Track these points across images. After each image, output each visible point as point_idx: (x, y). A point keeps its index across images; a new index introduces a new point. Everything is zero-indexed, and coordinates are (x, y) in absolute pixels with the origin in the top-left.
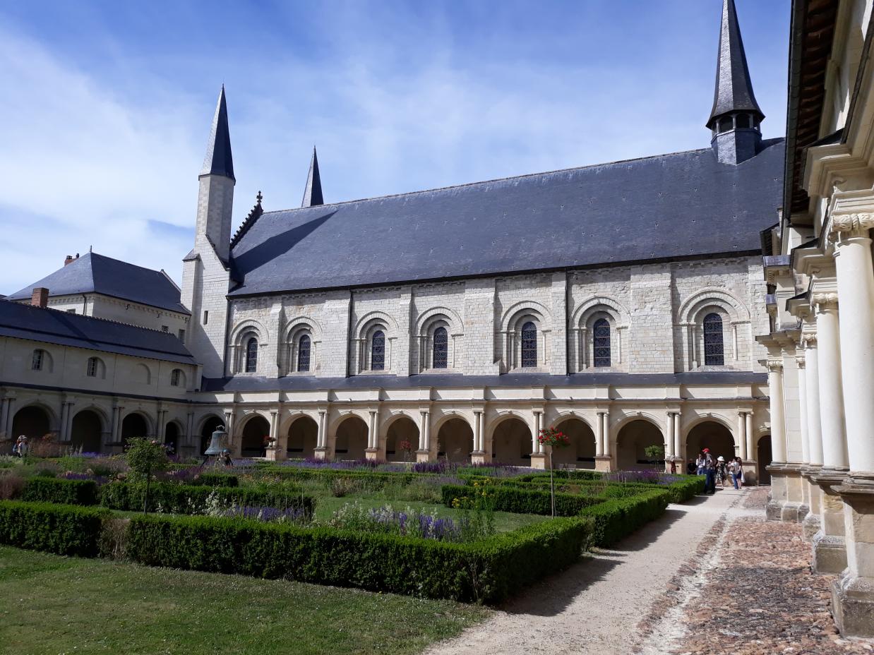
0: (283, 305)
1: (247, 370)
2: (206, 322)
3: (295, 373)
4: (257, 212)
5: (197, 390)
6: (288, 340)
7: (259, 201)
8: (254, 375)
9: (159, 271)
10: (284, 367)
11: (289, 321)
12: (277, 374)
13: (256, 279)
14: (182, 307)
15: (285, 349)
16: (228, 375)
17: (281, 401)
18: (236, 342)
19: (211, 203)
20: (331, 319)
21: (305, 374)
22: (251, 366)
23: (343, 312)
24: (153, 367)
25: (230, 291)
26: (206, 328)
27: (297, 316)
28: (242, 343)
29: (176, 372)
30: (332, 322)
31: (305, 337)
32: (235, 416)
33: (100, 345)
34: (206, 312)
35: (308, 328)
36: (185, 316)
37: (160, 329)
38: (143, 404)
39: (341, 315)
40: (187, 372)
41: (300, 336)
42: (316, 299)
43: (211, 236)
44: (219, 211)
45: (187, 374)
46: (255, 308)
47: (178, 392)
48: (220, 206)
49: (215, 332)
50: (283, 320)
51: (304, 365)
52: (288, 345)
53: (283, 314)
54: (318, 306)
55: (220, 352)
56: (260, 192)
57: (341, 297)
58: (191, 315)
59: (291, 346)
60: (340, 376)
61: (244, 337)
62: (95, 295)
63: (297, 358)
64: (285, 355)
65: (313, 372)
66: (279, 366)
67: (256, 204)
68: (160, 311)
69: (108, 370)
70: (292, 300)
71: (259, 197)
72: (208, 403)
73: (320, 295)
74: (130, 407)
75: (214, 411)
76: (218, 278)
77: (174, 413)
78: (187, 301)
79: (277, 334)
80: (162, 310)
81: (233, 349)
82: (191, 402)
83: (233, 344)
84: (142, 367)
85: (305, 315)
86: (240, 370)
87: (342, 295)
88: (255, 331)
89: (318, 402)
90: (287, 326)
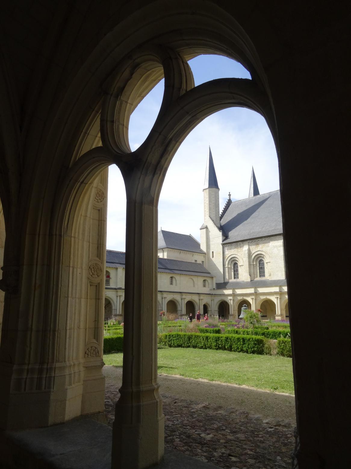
0: (249, 246)
1: (235, 278)
2: (213, 257)
3: (258, 279)
4: (229, 202)
5: (214, 289)
6: (253, 262)
7: (230, 197)
8: (238, 280)
9: (189, 235)
10: (253, 275)
11: (253, 253)
12: (249, 279)
13: (234, 235)
14: (201, 250)
15: (252, 267)
16: (226, 281)
17: (256, 292)
18: (228, 265)
19: (210, 201)
20: (274, 251)
21: (263, 279)
22: (236, 276)
23: (280, 247)
24: (195, 279)
25: (223, 241)
26: (213, 259)
27: (256, 251)
28: (231, 265)
29: (204, 281)
30: (275, 252)
31: (261, 260)
32: (233, 300)
33: (174, 271)
34: (213, 252)
35: (262, 256)
36: (204, 255)
37: (194, 262)
38: (193, 296)
39: (279, 248)
40: (209, 280)
41: (259, 260)
42: (265, 241)
43: (211, 216)
44: (213, 205)
45: (209, 281)
46: (235, 248)
47: (206, 290)
48: (214, 202)
49: (217, 261)
50: (249, 253)
51: (262, 274)
52: (253, 265)
53: (249, 250)
54: (266, 245)
55: (222, 271)
56: (229, 193)
57: (278, 239)
58: (206, 254)
59: (255, 265)
60: (282, 279)
61: (231, 262)
62: (167, 249)
63: (258, 271)
64: (252, 270)
65: (267, 277)
66: (250, 275)
67: (228, 198)
68: (193, 253)
69: (177, 282)
70: (253, 243)
71: (230, 195)
72: (220, 295)
73: (267, 239)
74: (188, 298)
75: (224, 298)
76: (217, 235)
77: (206, 300)
78: (203, 248)
79: (247, 260)
80: (194, 253)
81: (227, 268)
82: (212, 294)
83: (227, 266)
84: (190, 279)
85: (260, 249)
86: (231, 278)
87: (278, 238)
88: (237, 259)
89: (274, 292)
90: (252, 256)
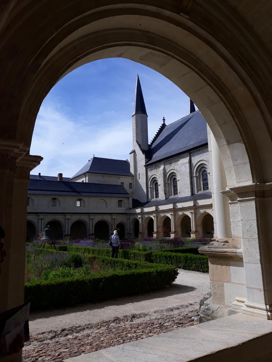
0: (164, 165)
1: (156, 197)
2: (139, 179)
3: (172, 197)
4: (163, 127)
5: (130, 208)
6: (168, 181)
8: (158, 199)
9: (125, 160)
10: (168, 194)
11: (167, 172)
12: (165, 198)
13: (156, 156)
14: (131, 173)
15: (167, 186)
16: (149, 200)
17: (156, 210)
18: (150, 185)
19: (137, 127)
20: (182, 168)
21: (176, 196)
23: (186, 164)
24: (108, 200)
25: (146, 163)
26: (140, 181)
27: (170, 169)
28: (153, 185)
29: (120, 201)
30: (183, 169)
31: (175, 179)
32: (142, 218)
34: (139, 174)
35: (175, 174)
36: (132, 177)
38: (104, 216)
39: (186, 165)
40: (125, 200)
41: (173, 179)
42: (176, 160)
45: (125, 202)
46: (155, 169)
47: (121, 210)
48: (141, 127)
49: (142, 182)
50: (164, 172)
51: (176, 192)
52: (168, 183)
53: (164, 169)
54: (177, 163)
55: (145, 191)
58: (134, 176)
59: (170, 184)
60: (188, 196)
61: (153, 183)
62: (88, 173)
63: (173, 189)
64: (167, 188)
65: (180, 195)
66: (165, 194)
69: (86, 203)
70: (168, 162)
73: (177, 157)
74: (98, 218)
75: (135, 216)
76: (141, 157)
77: (119, 219)
78: (132, 169)
79: (163, 179)
80: (120, 176)
81: (149, 188)
82: (128, 214)
83: (149, 186)
84: (103, 201)
85: (173, 168)
86: (153, 198)
87: (186, 155)
88: (156, 179)
89: (169, 209)
90: (167, 175)
